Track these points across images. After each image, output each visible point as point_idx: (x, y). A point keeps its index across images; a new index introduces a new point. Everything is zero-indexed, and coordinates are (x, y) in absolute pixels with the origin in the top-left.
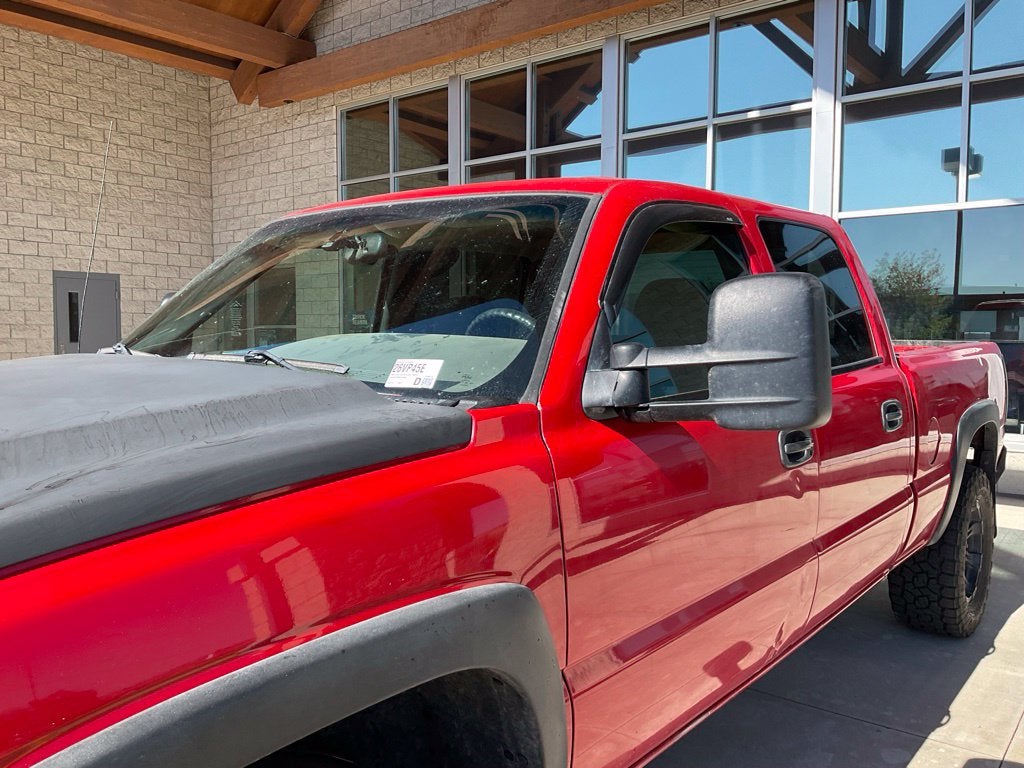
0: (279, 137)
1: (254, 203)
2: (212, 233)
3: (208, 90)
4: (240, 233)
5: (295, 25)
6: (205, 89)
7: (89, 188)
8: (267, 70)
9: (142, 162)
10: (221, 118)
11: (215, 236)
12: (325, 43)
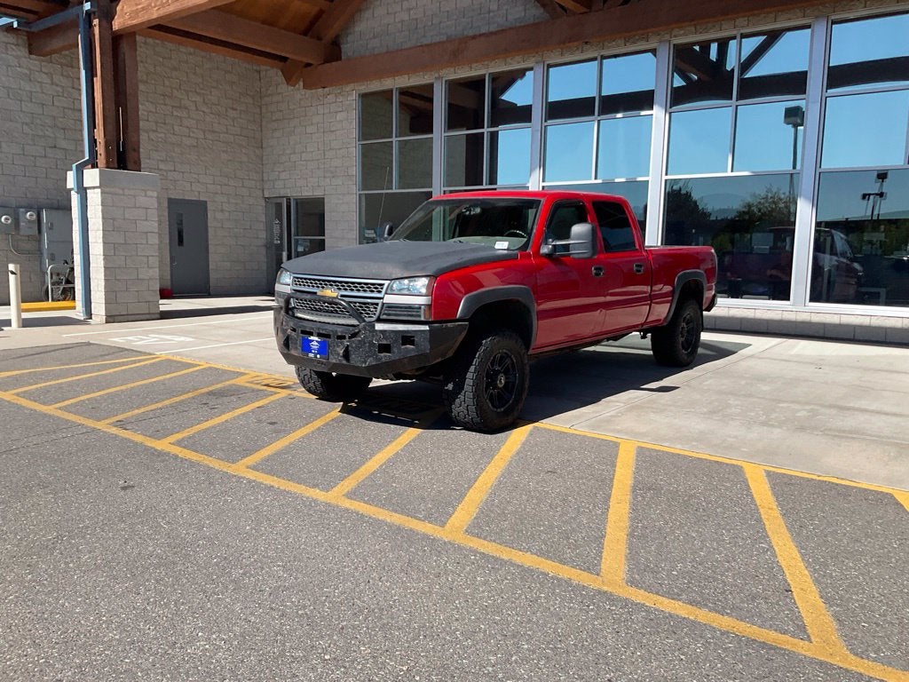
0: (313, 109)
1: (294, 153)
2: (263, 172)
3: (259, 72)
4: (284, 173)
5: (329, 35)
6: (257, 71)
7: (188, 142)
8: (308, 65)
9: (219, 123)
10: (269, 92)
11: (265, 175)
12: (349, 47)
